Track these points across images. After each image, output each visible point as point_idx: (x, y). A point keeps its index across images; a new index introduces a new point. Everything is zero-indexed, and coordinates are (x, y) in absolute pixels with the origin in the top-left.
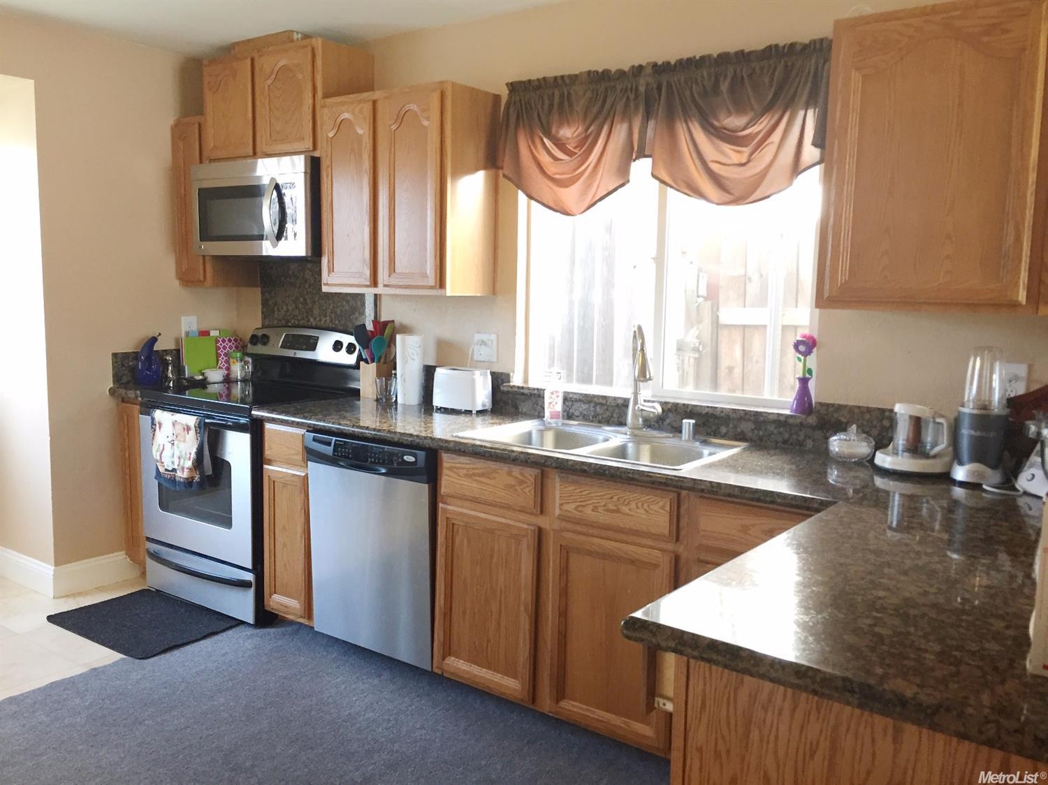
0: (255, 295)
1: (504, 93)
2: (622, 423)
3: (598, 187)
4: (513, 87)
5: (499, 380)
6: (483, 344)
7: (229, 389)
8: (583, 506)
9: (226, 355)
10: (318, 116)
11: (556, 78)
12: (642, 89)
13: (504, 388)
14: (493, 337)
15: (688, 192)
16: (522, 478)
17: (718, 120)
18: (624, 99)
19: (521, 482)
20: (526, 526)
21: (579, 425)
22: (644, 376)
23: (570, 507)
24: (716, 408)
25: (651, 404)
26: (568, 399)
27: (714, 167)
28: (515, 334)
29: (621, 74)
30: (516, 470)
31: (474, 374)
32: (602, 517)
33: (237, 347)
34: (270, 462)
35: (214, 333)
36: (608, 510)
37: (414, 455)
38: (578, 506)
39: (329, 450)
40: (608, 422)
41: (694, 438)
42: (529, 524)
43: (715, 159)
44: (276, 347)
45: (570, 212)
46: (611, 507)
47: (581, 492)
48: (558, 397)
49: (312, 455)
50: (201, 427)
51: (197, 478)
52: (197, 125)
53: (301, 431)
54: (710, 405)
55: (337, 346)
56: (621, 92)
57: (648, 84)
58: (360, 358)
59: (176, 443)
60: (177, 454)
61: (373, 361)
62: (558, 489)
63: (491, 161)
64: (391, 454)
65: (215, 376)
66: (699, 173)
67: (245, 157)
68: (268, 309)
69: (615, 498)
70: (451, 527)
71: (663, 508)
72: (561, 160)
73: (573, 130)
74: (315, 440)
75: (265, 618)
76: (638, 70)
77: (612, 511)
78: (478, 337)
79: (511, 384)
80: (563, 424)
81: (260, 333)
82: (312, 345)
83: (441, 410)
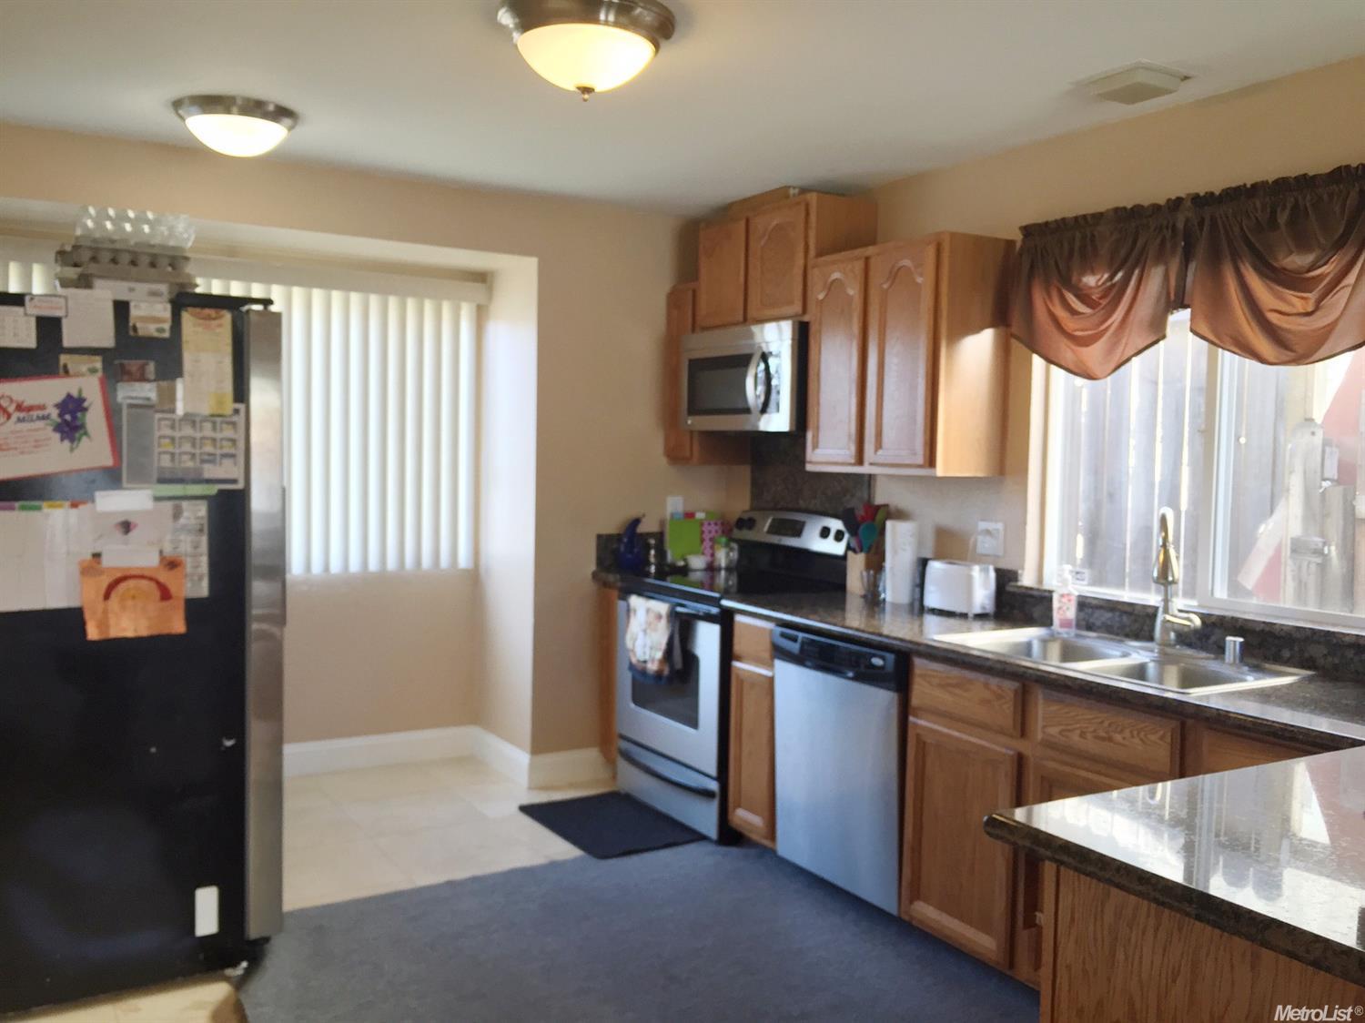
0: (744, 472)
1: (1018, 237)
2: (1151, 638)
3: (1126, 344)
4: (1027, 231)
5: (1005, 578)
6: (987, 532)
7: (712, 578)
8: (1069, 731)
9: (711, 539)
10: (809, 277)
11: (1076, 218)
12: (1180, 225)
13: (1010, 588)
14: (1000, 526)
15: (1234, 349)
16: (1000, 691)
17: (1276, 260)
18: (1158, 241)
19: (999, 697)
20: (1004, 750)
21: (1098, 638)
22: (1166, 578)
23: (1054, 731)
24: (1275, 624)
25: (1185, 615)
26: (1084, 604)
27: (1273, 318)
28: (1024, 523)
29: (1156, 208)
30: (994, 682)
31: (971, 570)
32: (1091, 745)
33: (723, 532)
34: (739, 659)
35: (700, 515)
36: (1097, 737)
37: (883, 658)
38: (1063, 730)
39: (795, 647)
40: (1137, 636)
41: (1242, 660)
42: (1007, 748)
43: (1271, 307)
44: (762, 532)
45: (1092, 375)
46: (1103, 734)
47: (1067, 713)
48: (1070, 600)
49: (779, 653)
50: (674, 616)
51: (666, 671)
52: (690, 293)
53: (769, 625)
54: (1268, 620)
55: (825, 533)
56: (1155, 230)
57: (1187, 220)
58: (849, 548)
59: (648, 631)
60: (649, 643)
61: (861, 551)
62: (1043, 709)
63: (1000, 318)
64: (859, 655)
65: (698, 562)
66: (1249, 324)
67: (736, 324)
68: (757, 489)
69: (1106, 724)
70: (922, 745)
71: (1162, 738)
72: (1083, 313)
73: (1098, 277)
74: (783, 635)
75: (730, 835)
76: (1176, 204)
77: (1103, 739)
78: (982, 525)
79: (1019, 584)
80: (1078, 636)
81: (746, 517)
82: (797, 530)
83: (934, 611)
